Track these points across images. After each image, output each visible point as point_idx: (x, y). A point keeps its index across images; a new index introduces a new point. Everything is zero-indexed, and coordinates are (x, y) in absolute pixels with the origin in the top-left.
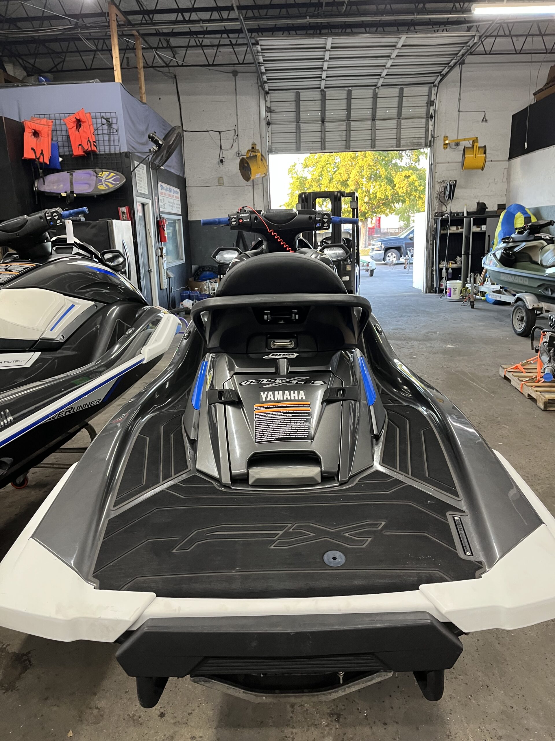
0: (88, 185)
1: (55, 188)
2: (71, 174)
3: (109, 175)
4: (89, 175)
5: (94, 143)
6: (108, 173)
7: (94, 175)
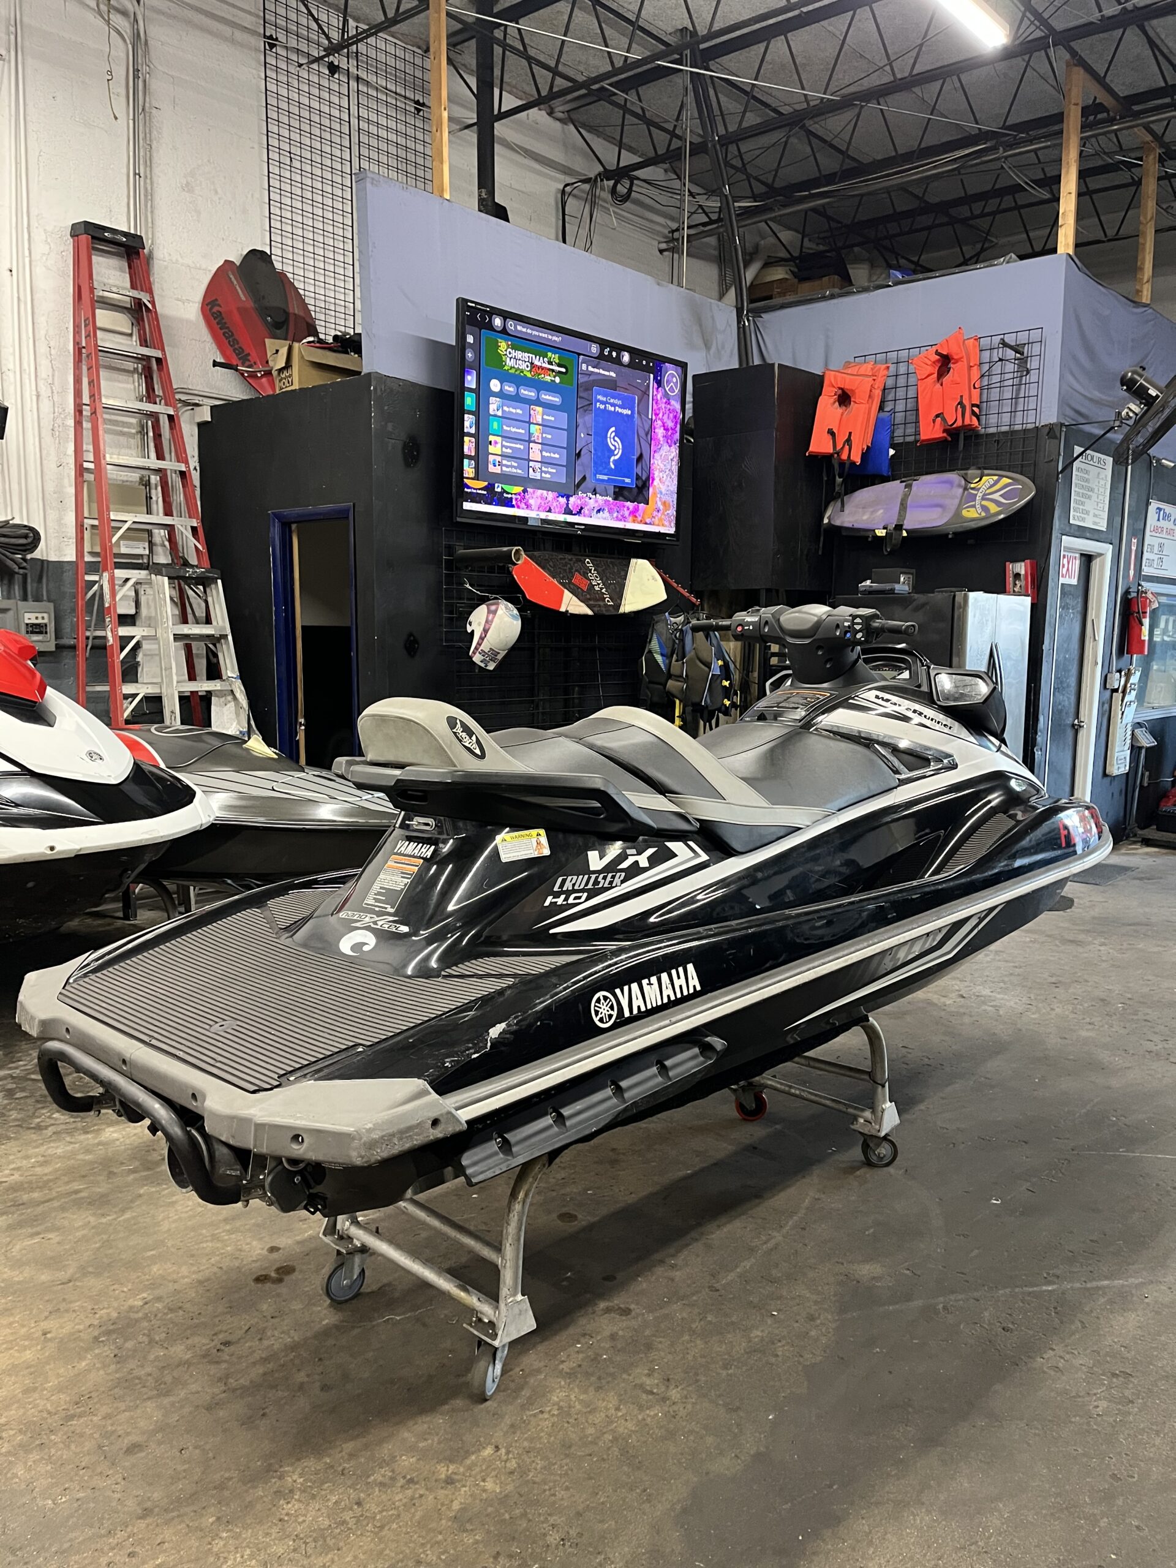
0: (939, 509)
1: (865, 517)
2: (909, 486)
3: (996, 482)
4: (948, 486)
5: (975, 409)
6: (995, 478)
7: (959, 486)
